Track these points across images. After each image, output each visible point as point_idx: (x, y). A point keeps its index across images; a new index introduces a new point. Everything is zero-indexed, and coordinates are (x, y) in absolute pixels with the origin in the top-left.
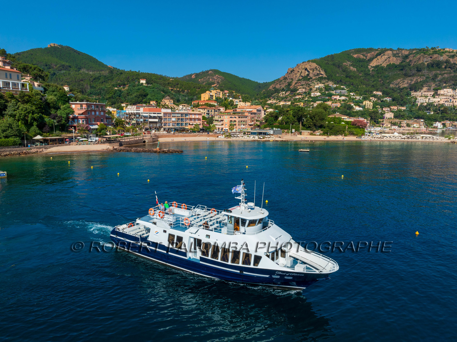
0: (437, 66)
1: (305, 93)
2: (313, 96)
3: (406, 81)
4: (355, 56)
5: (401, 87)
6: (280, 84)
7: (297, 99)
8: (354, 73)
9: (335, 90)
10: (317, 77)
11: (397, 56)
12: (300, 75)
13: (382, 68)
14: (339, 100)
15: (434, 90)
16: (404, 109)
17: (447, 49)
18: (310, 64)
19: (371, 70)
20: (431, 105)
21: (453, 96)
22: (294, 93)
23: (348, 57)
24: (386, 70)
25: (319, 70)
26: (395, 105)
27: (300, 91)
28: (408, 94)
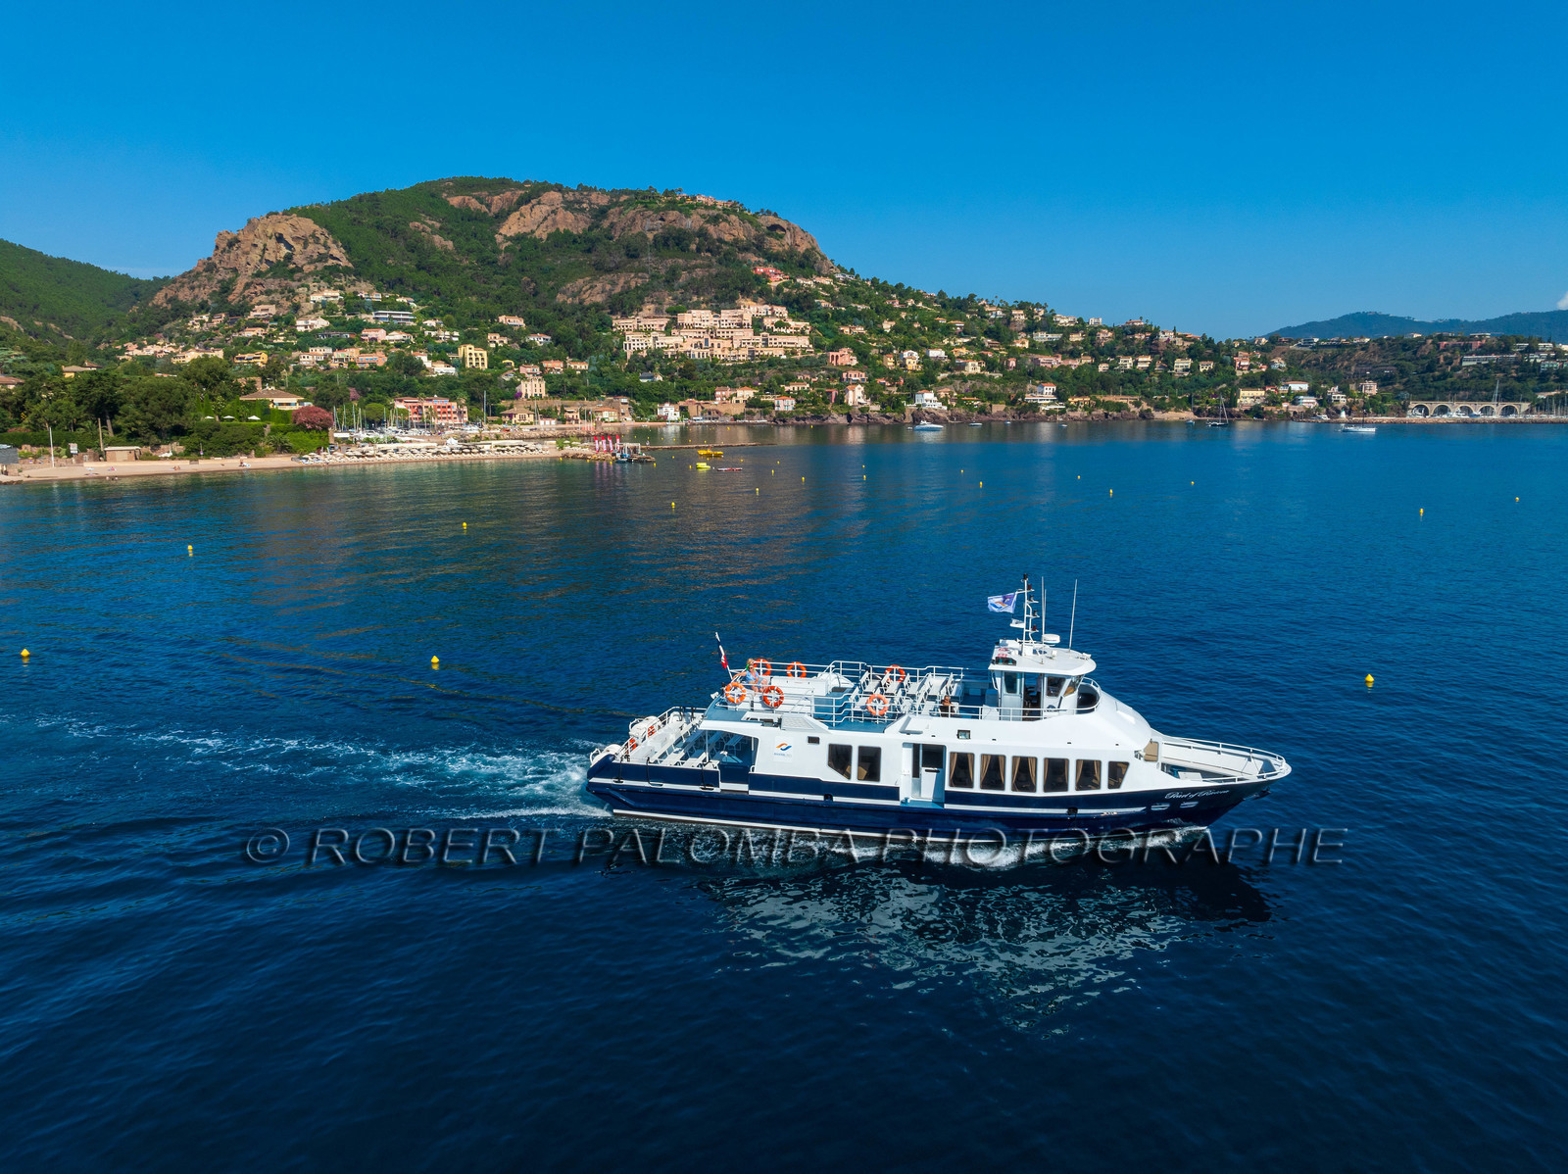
0: (677, 245)
1: (276, 319)
2: (303, 329)
3: (599, 286)
4: (455, 201)
5: (587, 303)
6: (193, 288)
7: (246, 341)
8: (442, 258)
9: (375, 310)
10: (320, 266)
11: (576, 209)
12: (262, 257)
13: (535, 243)
14: (384, 343)
15: (668, 312)
16: (583, 367)
17: (701, 199)
18: (294, 223)
19: (503, 247)
20: (656, 354)
21: (712, 331)
22: (240, 318)
23: (431, 204)
24: (545, 249)
25: (325, 242)
26: (556, 358)
27: (258, 312)
28: (605, 325)
